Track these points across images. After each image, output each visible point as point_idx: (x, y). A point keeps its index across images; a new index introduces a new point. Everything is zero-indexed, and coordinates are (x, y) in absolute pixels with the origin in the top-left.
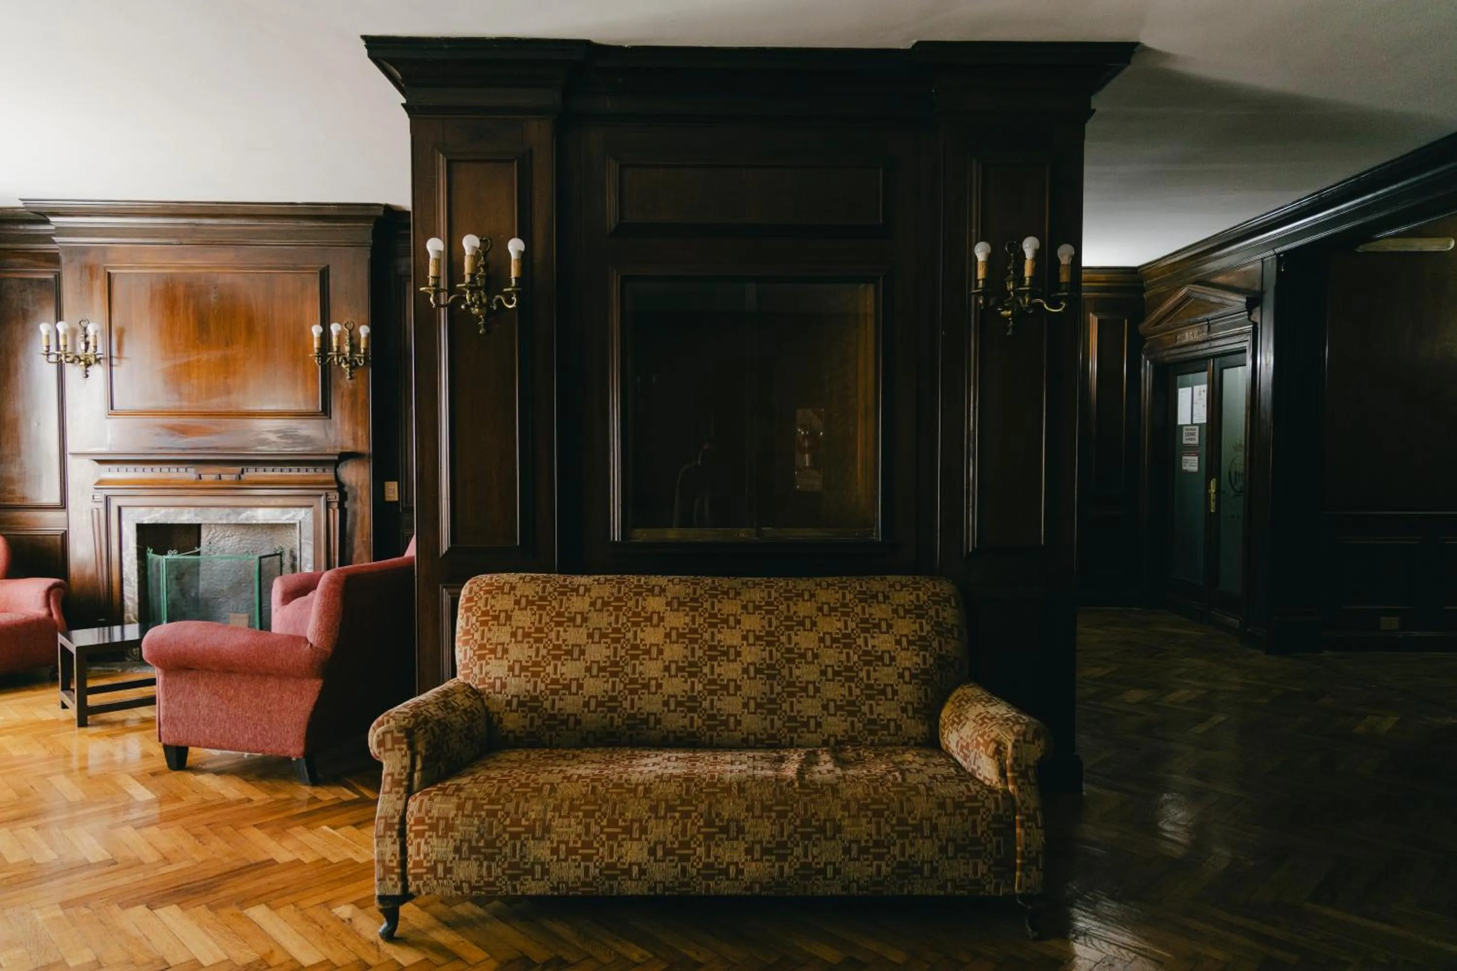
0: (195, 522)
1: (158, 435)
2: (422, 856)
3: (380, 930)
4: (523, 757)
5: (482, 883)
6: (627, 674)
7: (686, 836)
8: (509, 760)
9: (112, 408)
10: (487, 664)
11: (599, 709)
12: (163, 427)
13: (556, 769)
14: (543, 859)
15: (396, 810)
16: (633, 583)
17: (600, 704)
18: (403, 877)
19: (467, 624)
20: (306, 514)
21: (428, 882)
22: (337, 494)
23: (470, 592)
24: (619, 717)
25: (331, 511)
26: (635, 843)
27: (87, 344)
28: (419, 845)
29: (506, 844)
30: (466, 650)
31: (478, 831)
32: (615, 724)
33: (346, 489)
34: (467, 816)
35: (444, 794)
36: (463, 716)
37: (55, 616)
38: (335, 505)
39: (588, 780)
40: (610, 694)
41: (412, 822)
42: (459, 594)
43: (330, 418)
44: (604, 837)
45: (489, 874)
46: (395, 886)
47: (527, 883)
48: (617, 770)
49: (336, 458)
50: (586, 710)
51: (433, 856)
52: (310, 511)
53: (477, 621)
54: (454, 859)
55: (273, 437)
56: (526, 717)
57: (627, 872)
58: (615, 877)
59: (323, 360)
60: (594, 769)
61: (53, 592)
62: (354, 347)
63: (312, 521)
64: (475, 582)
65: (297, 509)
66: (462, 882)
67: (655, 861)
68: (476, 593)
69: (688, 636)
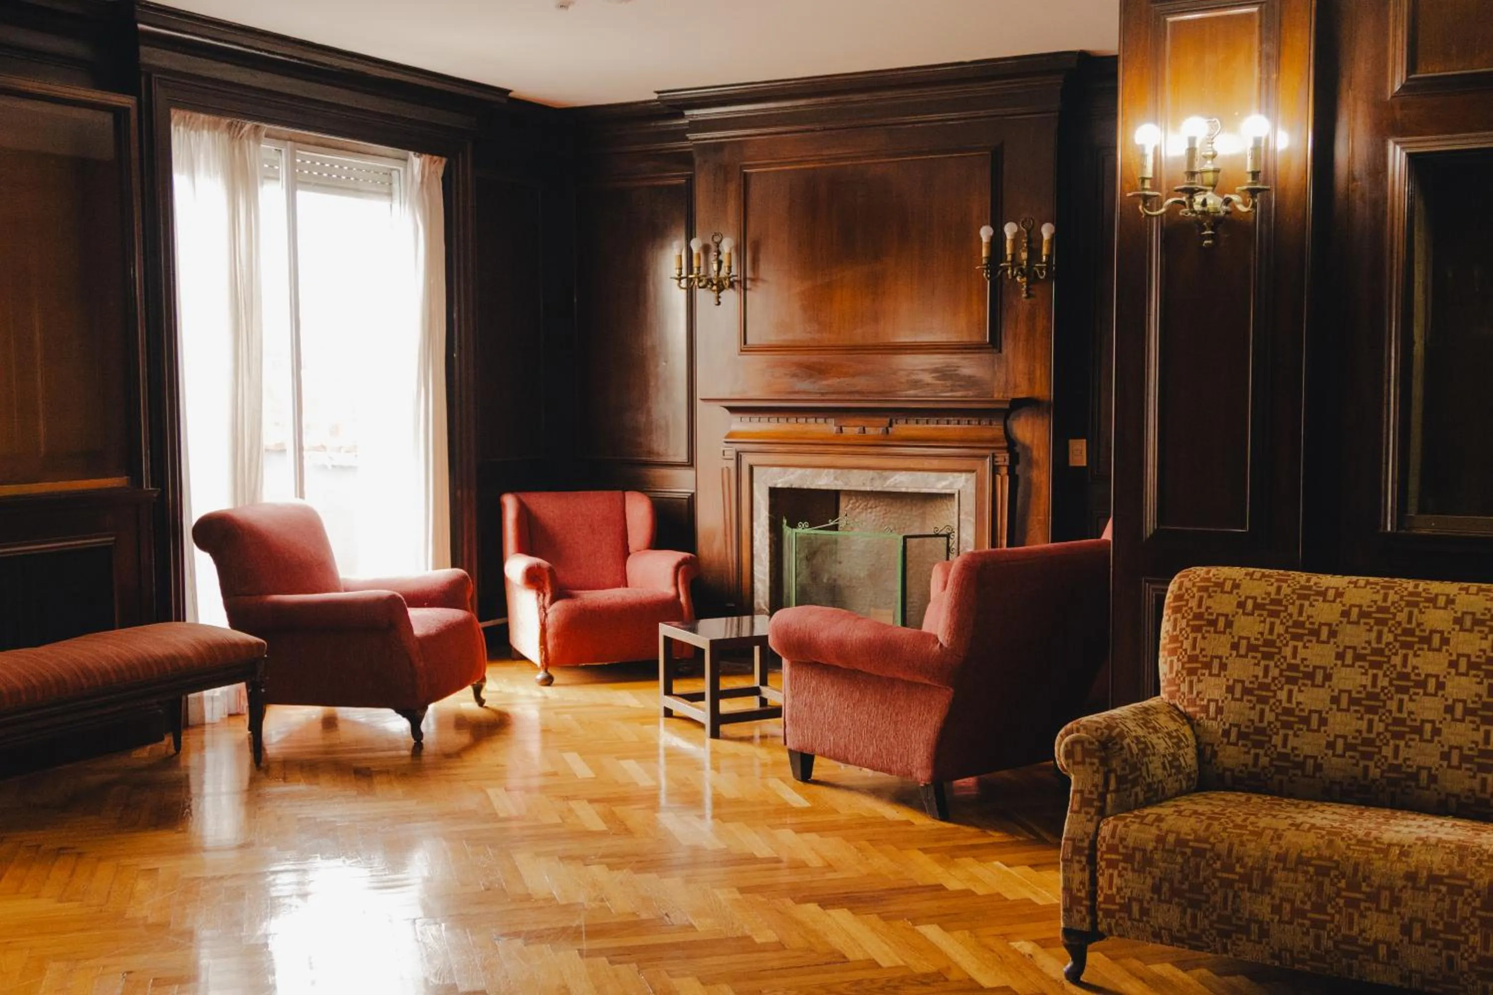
0: (834, 488)
1: (794, 375)
2: (1114, 890)
3: (1065, 969)
4: (1243, 799)
5: (1185, 934)
6: (1390, 712)
7: (1455, 918)
8: (1224, 800)
9: (745, 343)
10: (1199, 681)
11: (1348, 754)
12: (799, 365)
13: (1283, 815)
14: (1260, 918)
15: (1085, 833)
16: (1406, 589)
17: (1348, 747)
18: (1092, 911)
19: (1175, 629)
20: (967, 480)
21: (1121, 922)
22: (1007, 456)
23: (1180, 588)
24: (1376, 767)
25: (999, 478)
26: (1383, 916)
27: (720, 263)
28: (1111, 876)
29: (1215, 892)
30: (1172, 662)
31: (1182, 871)
32: (1371, 775)
33: (1018, 449)
34: (1168, 851)
35: (1141, 823)
36: (1167, 739)
37: (682, 599)
38: (1004, 471)
39: (1324, 833)
40: (1365, 735)
41: (1104, 848)
42: (1166, 590)
43: (1000, 351)
44: (1341, 902)
45: (1194, 926)
46: (1083, 920)
47: (1240, 943)
48: (1364, 825)
49: (1007, 406)
50: (1330, 752)
51: (1128, 892)
52: (972, 477)
53: (1188, 625)
54: (1152, 899)
55: (927, 378)
56: (1248, 753)
57: (1372, 950)
58: (1354, 955)
59: (993, 274)
60: (1335, 821)
61: (683, 567)
62: (1034, 253)
63: (974, 491)
64: (1187, 576)
65: (956, 474)
66: (1161, 928)
67: (1410, 942)
68: (1187, 590)
69: (1484, 667)
